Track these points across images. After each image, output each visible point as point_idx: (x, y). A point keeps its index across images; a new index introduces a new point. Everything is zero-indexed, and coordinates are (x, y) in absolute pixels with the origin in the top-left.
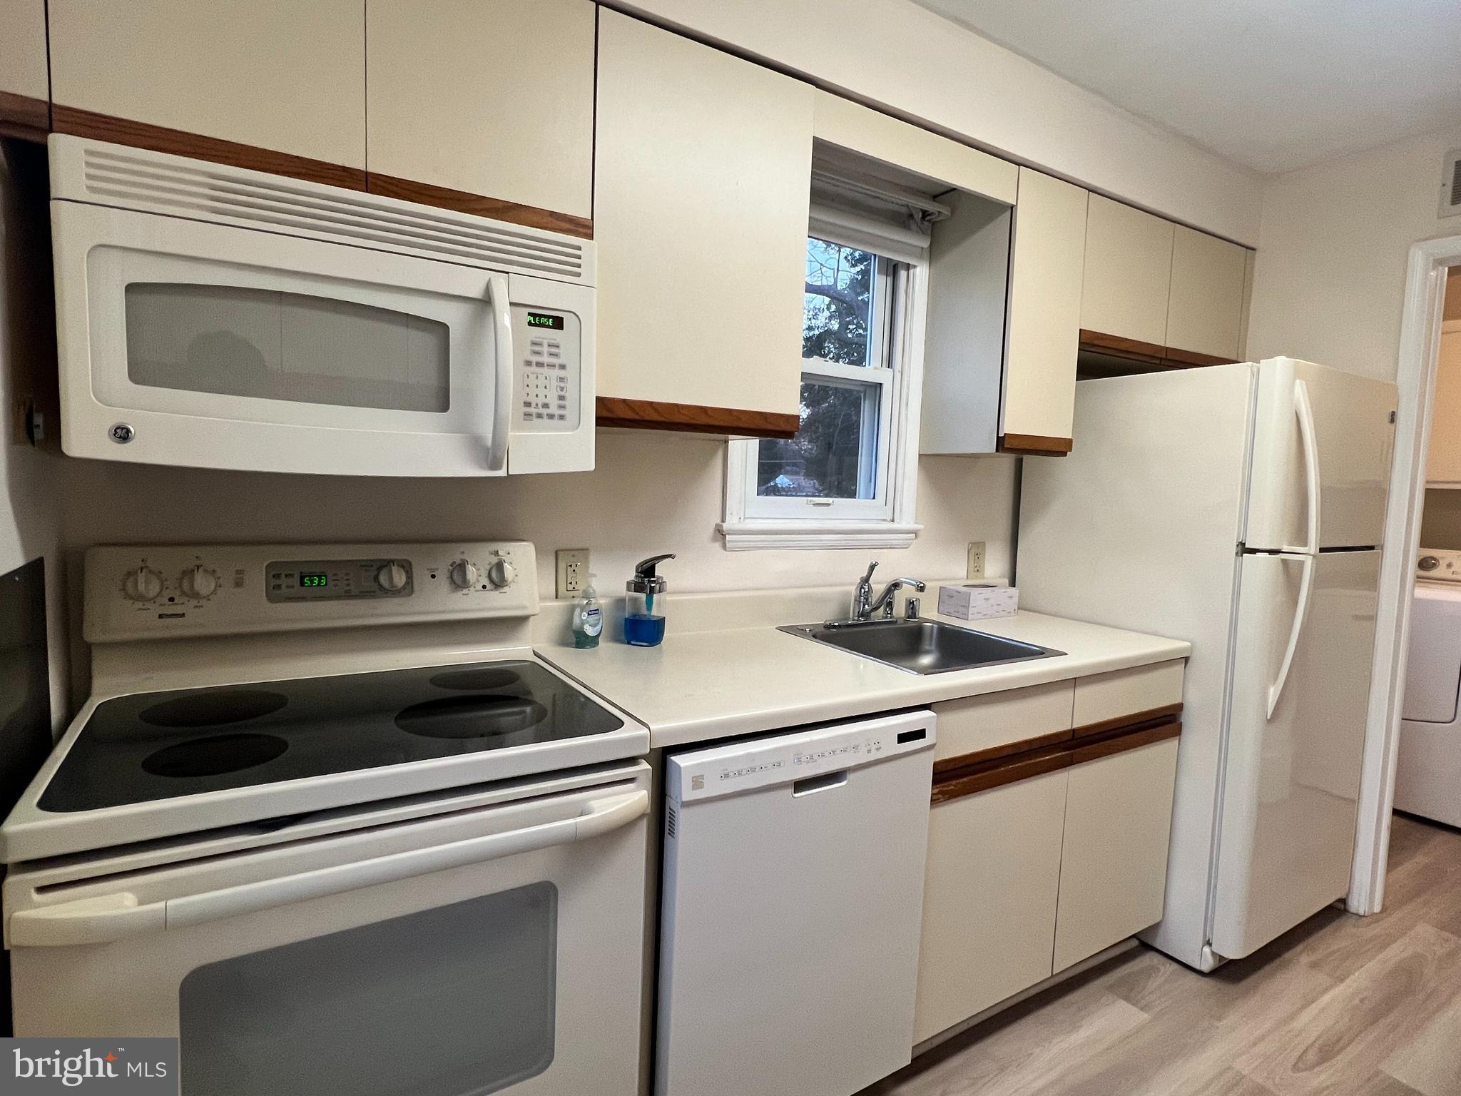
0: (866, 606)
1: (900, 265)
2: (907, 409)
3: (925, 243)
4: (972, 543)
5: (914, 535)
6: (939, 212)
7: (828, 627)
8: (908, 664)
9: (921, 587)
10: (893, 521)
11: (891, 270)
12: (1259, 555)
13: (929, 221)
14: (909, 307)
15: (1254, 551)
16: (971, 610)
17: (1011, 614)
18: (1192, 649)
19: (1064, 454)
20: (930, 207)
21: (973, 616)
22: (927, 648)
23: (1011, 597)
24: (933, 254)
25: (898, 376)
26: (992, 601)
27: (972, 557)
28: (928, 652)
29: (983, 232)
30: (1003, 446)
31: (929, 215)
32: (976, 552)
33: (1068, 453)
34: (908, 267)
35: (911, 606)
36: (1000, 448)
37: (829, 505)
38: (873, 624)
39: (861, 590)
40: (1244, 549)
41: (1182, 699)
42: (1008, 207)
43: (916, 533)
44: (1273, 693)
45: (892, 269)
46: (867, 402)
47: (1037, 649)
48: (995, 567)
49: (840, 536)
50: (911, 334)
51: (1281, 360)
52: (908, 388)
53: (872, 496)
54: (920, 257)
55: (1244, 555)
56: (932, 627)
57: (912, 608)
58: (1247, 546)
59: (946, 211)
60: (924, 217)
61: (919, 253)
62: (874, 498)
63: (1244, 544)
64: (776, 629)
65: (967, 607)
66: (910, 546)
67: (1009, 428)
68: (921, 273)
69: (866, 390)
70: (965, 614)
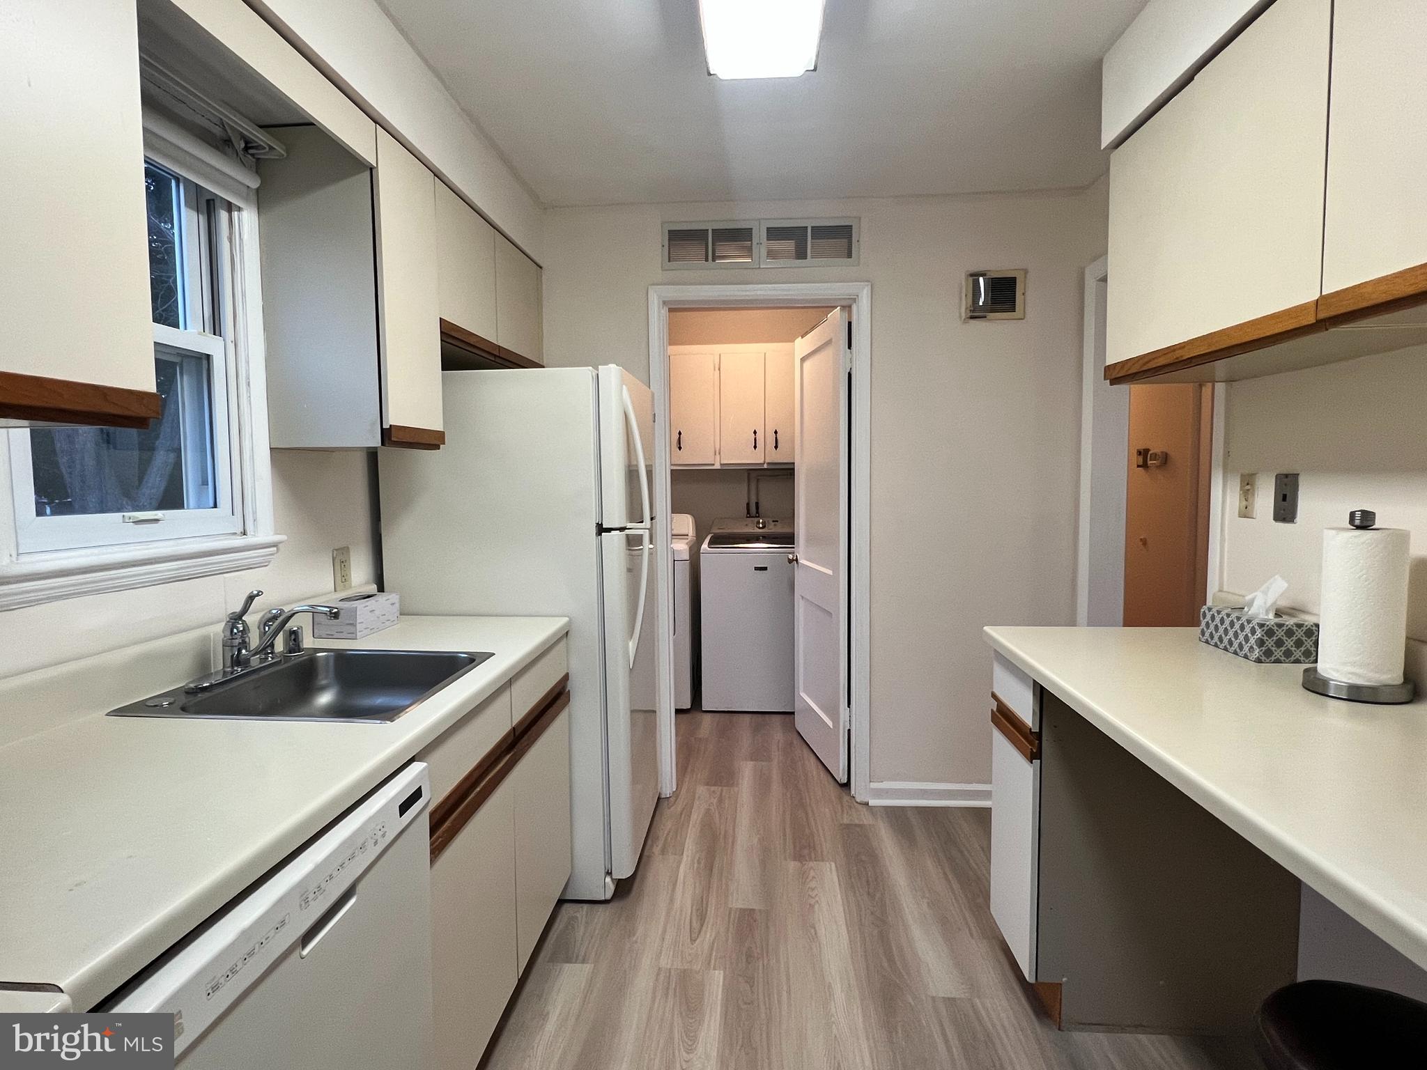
0: (244, 651)
1: (218, 203)
2: (249, 391)
3: (254, 183)
4: (336, 550)
5: (275, 549)
6: (271, 148)
7: (190, 692)
8: (304, 710)
9: (335, 613)
10: (244, 533)
11: (203, 206)
12: (613, 533)
13: (253, 155)
14: (237, 259)
15: (609, 530)
16: (359, 626)
17: (395, 622)
18: (570, 623)
19: (437, 447)
20: (260, 137)
21: (361, 633)
22: (324, 682)
23: (393, 604)
24: (262, 200)
25: (231, 347)
26: (377, 613)
27: (338, 567)
28: (323, 689)
29: (332, 189)
30: (390, 439)
31: (252, 148)
32: (340, 560)
33: (441, 446)
34: (230, 207)
35: (293, 637)
36: (387, 442)
37: (157, 521)
38: (254, 671)
39: (232, 631)
40: (601, 529)
41: (568, 670)
42: (367, 167)
43: (275, 545)
44: (632, 646)
45: (208, 206)
46: (185, 378)
47: (466, 656)
48: (360, 574)
49: (184, 562)
50: (244, 295)
51: (613, 366)
52: (248, 362)
53: (212, 504)
54: (246, 199)
55: (603, 534)
56: (326, 657)
57: (294, 640)
58: (604, 527)
59: (280, 149)
60: (246, 149)
61: (246, 193)
62: (215, 506)
63: (602, 524)
64: (107, 715)
65: (354, 625)
66: (269, 562)
67: (395, 418)
68: (248, 221)
69: (182, 361)
70: (353, 633)
